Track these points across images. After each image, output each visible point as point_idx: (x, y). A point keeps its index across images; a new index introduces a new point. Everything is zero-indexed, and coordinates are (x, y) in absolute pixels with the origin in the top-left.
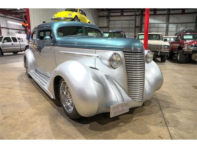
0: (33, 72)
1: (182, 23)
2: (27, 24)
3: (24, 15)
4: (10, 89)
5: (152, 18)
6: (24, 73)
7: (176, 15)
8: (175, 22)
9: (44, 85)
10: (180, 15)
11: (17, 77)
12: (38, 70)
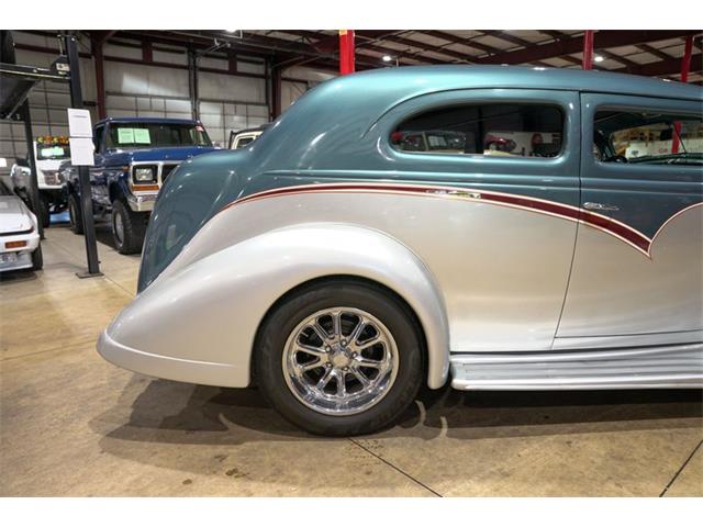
1: (235, 102)
5: (132, 73)
7: (213, 75)
8: (214, 97)
10: (225, 76)
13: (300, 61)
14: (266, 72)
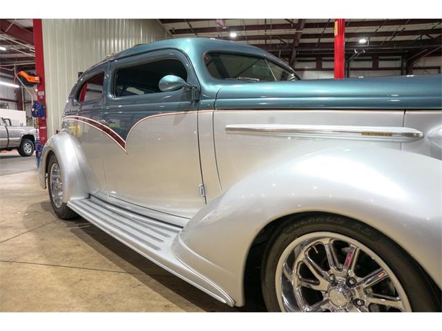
0: (80, 201)
2: (37, 78)
3: (15, 65)
4: (10, 262)
6: (36, 204)
7: (361, 72)
9: (157, 248)
11: (21, 219)
12: (93, 193)
13: (425, 53)
14: (402, 65)
